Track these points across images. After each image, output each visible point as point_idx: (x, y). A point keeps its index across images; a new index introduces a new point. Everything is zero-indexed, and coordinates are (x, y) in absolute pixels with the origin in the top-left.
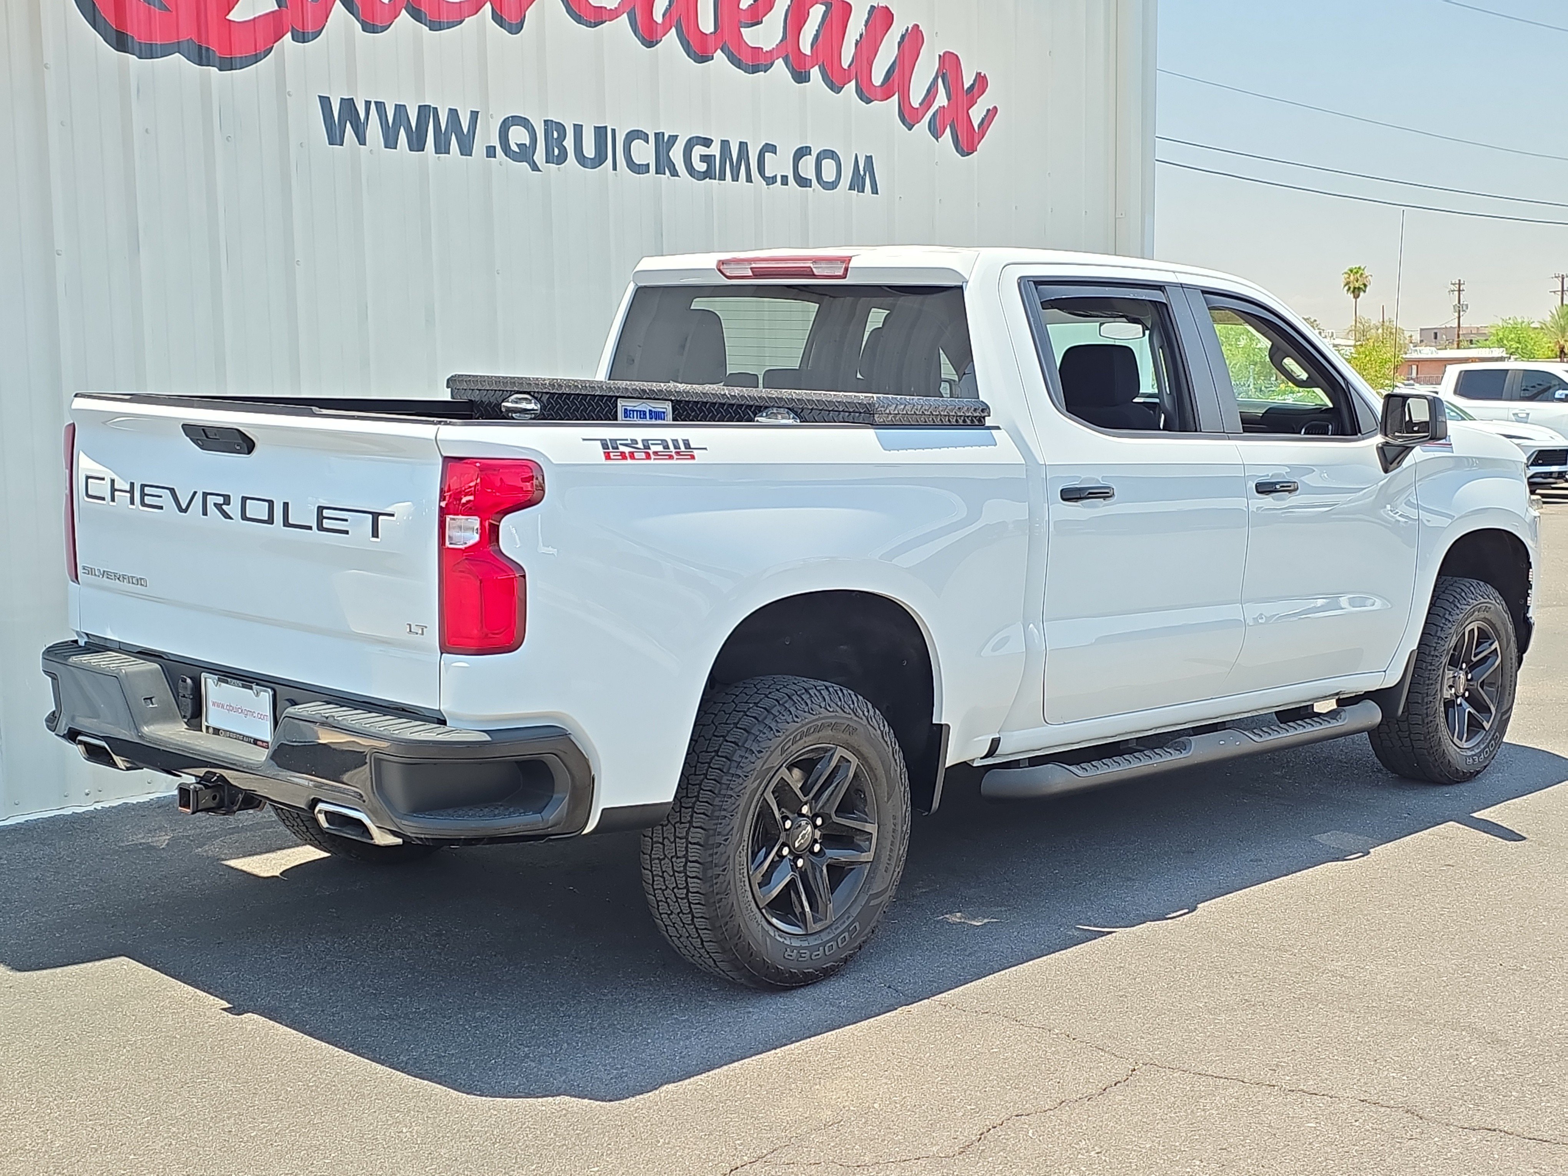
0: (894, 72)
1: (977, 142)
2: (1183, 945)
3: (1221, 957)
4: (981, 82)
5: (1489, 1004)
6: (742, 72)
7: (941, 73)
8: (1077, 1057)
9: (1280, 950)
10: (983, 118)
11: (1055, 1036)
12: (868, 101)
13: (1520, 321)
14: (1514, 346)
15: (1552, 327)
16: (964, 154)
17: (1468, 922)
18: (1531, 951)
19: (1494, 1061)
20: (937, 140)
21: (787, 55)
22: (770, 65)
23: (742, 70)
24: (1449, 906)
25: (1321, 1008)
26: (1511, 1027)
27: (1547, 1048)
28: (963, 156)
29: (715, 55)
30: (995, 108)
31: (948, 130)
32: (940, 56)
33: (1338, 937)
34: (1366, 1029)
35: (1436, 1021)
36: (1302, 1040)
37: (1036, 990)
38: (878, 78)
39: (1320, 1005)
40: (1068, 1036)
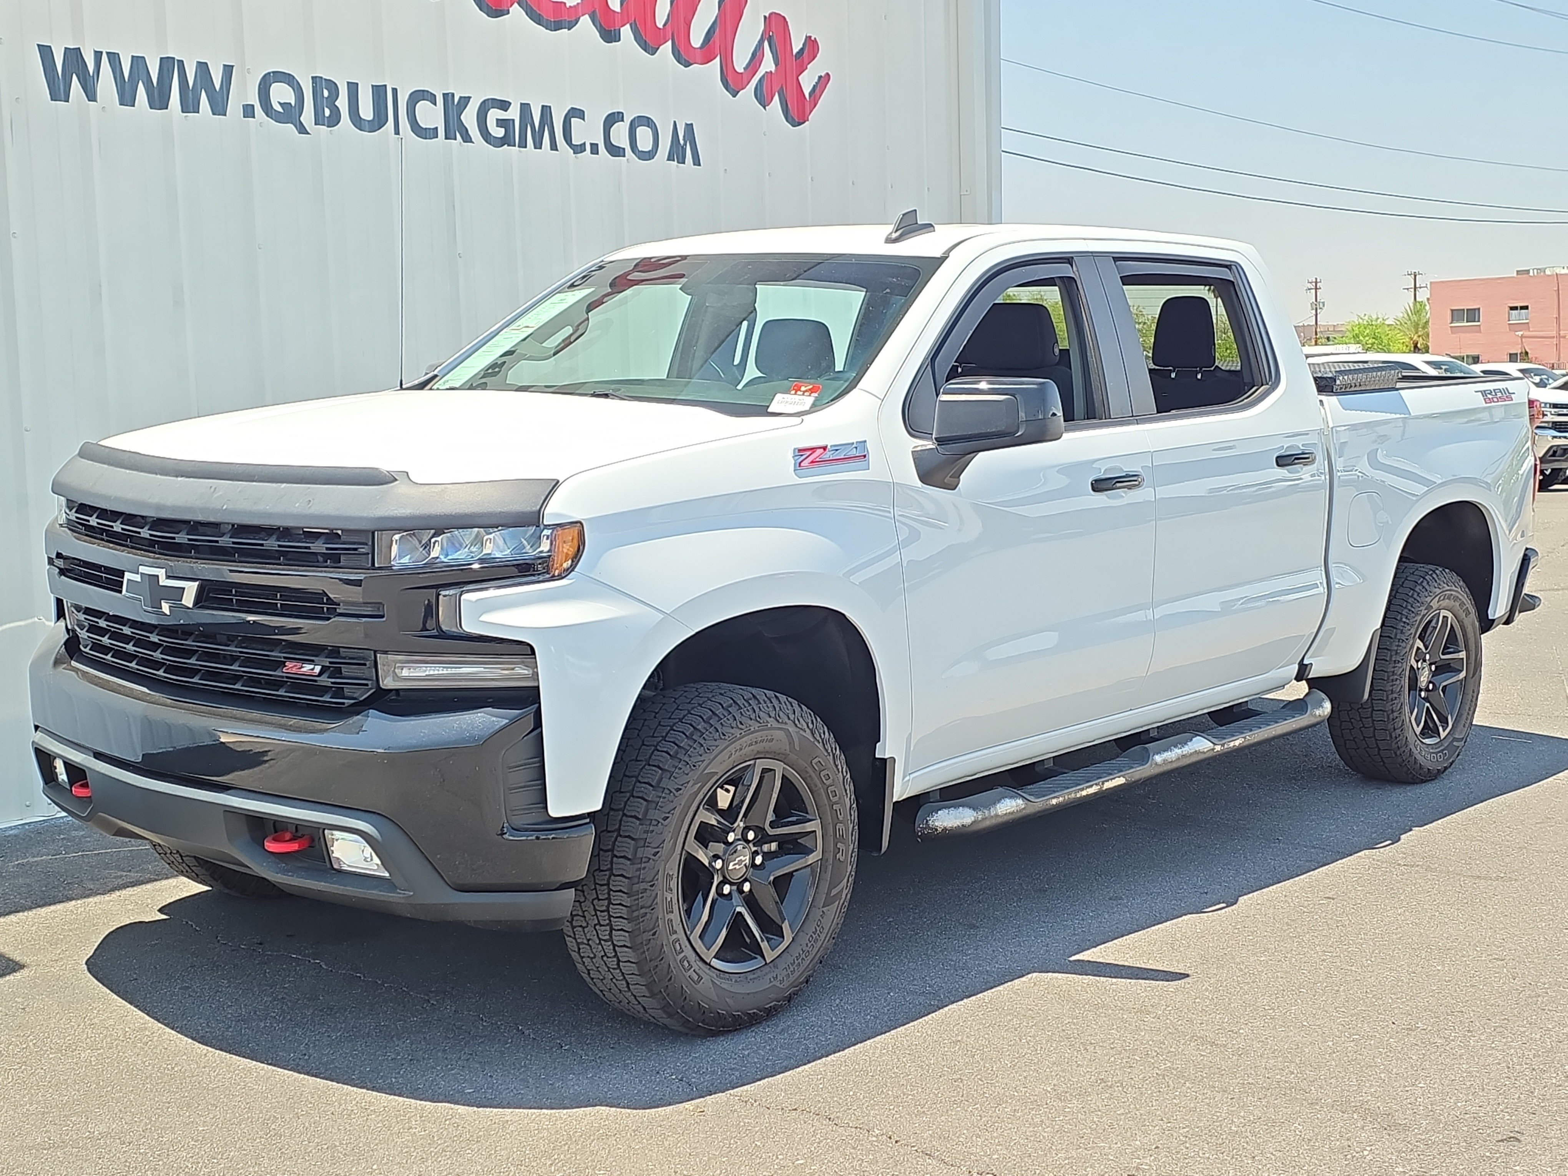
0: (714, 33)
1: (808, 112)
2: (1030, 1009)
3: (1074, 1024)
4: (811, 47)
5: (1383, 1075)
6: (544, 29)
7: (767, 36)
8: (899, 1167)
9: (1141, 1012)
10: (814, 86)
11: (874, 1139)
12: (687, 65)
13: (1374, 317)
14: (1370, 341)
15: (1406, 323)
16: (796, 123)
17: (1353, 968)
18: (1427, 1004)
19: (1392, 1153)
20: (765, 108)
21: (594, 12)
22: (575, 22)
23: (543, 26)
24: (1332, 949)
25: (1188, 1088)
26: (1410, 1106)
27: (1454, 1133)
28: (794, 126)
29: (511, 9)
30: (828, 74)
31: (776, 97)
32: (765, 17)
33: (1207, 994)
34: (1242, 1114)
35: (1323, 1101)
36: (1167, 1132)
37: (856, 1077)
38: (697, 40)
39: (1188, 1084)
40: (890, 1138)
